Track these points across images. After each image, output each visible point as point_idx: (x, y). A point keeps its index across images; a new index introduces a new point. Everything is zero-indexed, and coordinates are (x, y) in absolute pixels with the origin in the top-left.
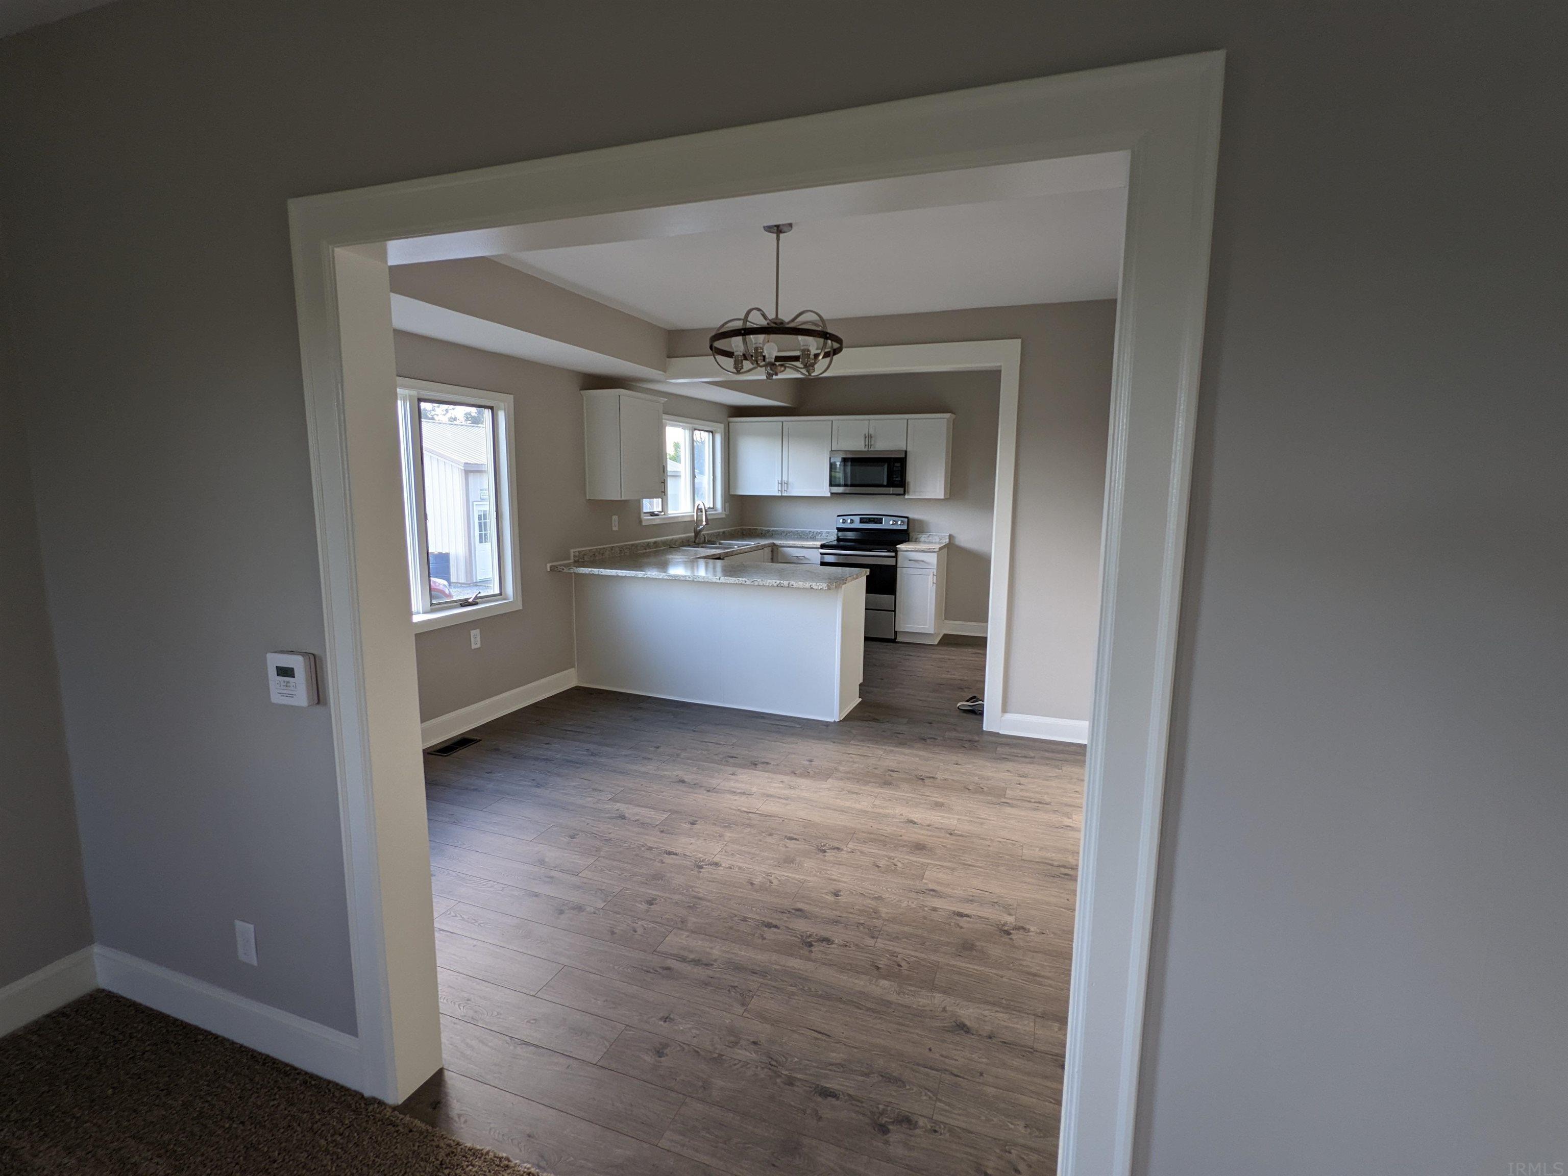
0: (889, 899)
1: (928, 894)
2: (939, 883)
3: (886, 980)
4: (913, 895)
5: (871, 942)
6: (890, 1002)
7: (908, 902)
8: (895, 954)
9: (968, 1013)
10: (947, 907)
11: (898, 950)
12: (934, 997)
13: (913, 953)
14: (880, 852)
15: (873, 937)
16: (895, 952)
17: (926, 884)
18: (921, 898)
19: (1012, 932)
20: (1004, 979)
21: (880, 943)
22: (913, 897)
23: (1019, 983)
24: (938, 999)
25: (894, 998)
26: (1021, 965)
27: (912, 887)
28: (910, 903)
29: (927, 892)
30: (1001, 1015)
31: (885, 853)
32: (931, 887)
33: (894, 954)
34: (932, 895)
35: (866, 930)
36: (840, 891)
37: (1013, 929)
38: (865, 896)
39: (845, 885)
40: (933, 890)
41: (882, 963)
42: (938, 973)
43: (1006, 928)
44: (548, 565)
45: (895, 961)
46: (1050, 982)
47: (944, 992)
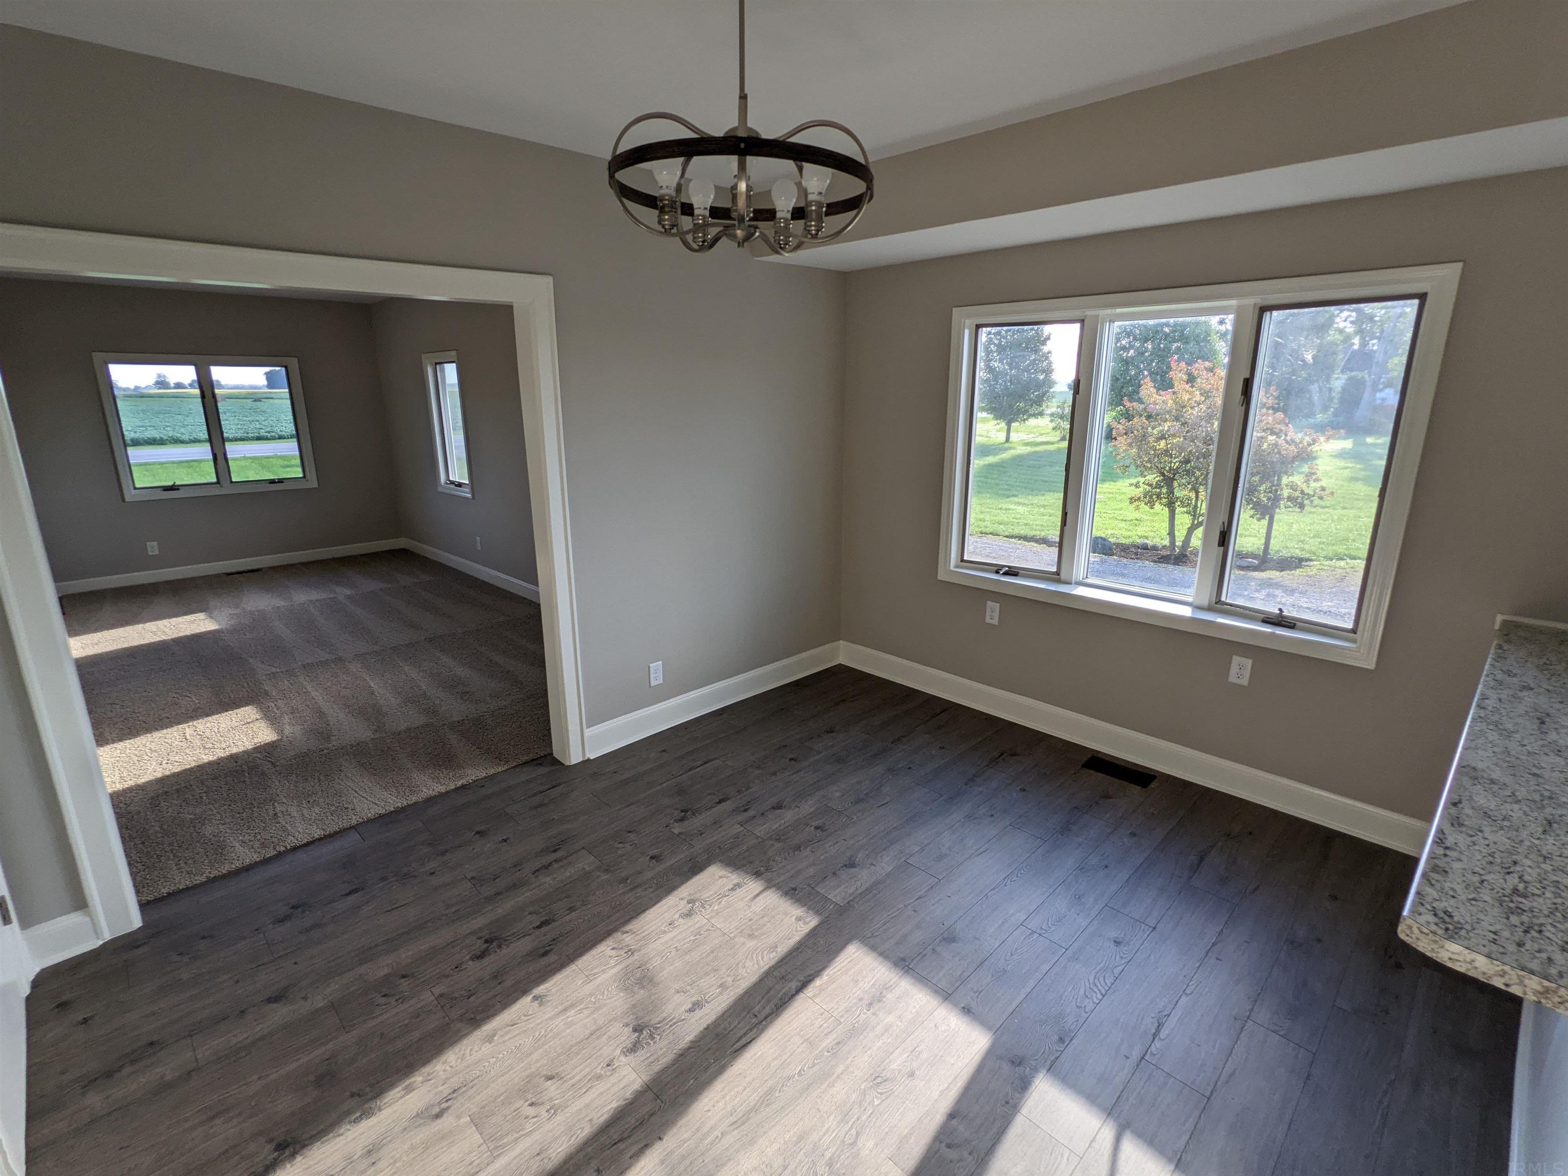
0: (476, 1048)
1: (440, 1103)
2: (442, 1137)
3: (385, 975)
4: (454, 1082)
5: (437, 991)
6: (361, 964)
7: (451, 1067)
8: (400, 1001)
9: (280, 1014)
10: (395, 1107)
11: (402, 1007)
12: (324, 999)
13: (385, 1017)
14: (580, 1104)
15: (441, 995)
16: (402, 1002)
17: (459, 1117)
18: (441, 1088)
19: (276, 1154)
20: (255, 1077)
21: (427, 997)
22: (453, 1080)
23: (234, 1087)
24: (319, 1002)
25: (363, 969)
26: (240, 1114)
27: (471, 1092)
28: (448, 1068)
29: (444, 1106)
30: (240, 1039)
31: (573, 1108)
32: (447, 1121)
33: (402, 1000)
34: (433, 1106)
35: (457, 995)
36: (541, 1005)
37: (275, 1159)
38: (508, 1026)
39: (547, 1016)
40: (438, 1116)
41: (404, 984)
42: (338, 1021)
43: (287, 1152)
44: (1499, 618)
45: (394, 995)
46: (190, 1124)
47: (317, 1011)
